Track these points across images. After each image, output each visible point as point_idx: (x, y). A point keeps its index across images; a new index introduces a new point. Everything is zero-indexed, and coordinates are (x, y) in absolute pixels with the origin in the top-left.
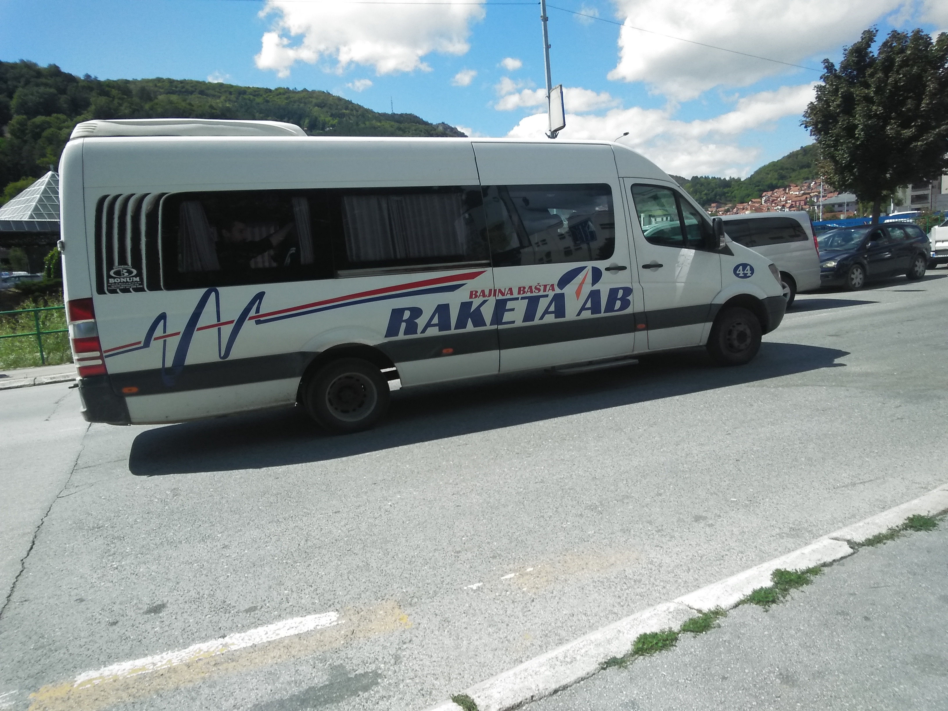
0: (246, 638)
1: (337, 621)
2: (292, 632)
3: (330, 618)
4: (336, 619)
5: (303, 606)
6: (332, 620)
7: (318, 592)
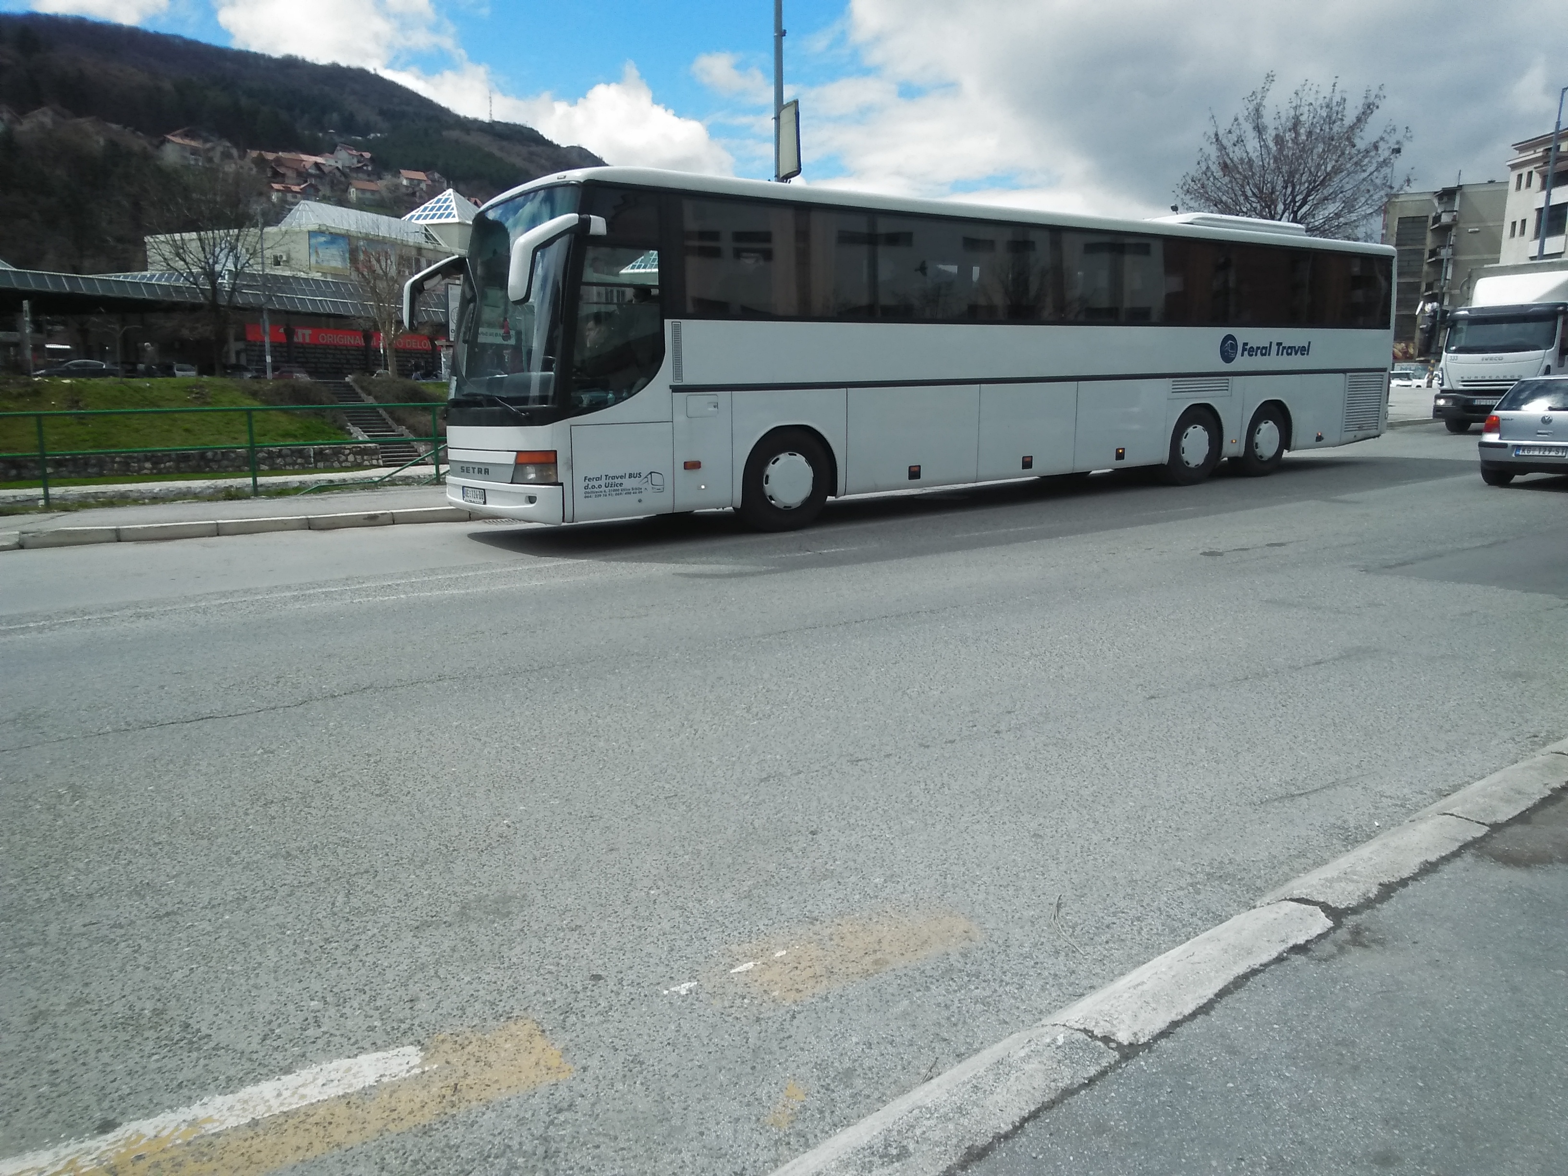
0: (238, 1106)
1: (420, 1065)
2: (333, 1091)
3: (407, 1059)
4: (417, 1061)
5: (351, 1035)
6: (411, 1064)
7: (378, 1004)
